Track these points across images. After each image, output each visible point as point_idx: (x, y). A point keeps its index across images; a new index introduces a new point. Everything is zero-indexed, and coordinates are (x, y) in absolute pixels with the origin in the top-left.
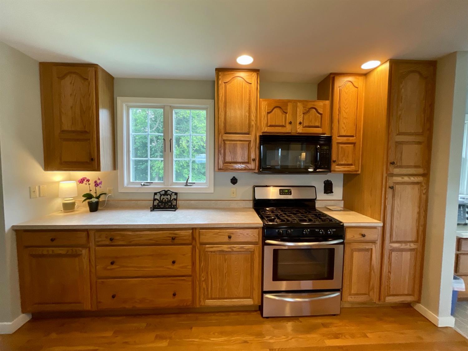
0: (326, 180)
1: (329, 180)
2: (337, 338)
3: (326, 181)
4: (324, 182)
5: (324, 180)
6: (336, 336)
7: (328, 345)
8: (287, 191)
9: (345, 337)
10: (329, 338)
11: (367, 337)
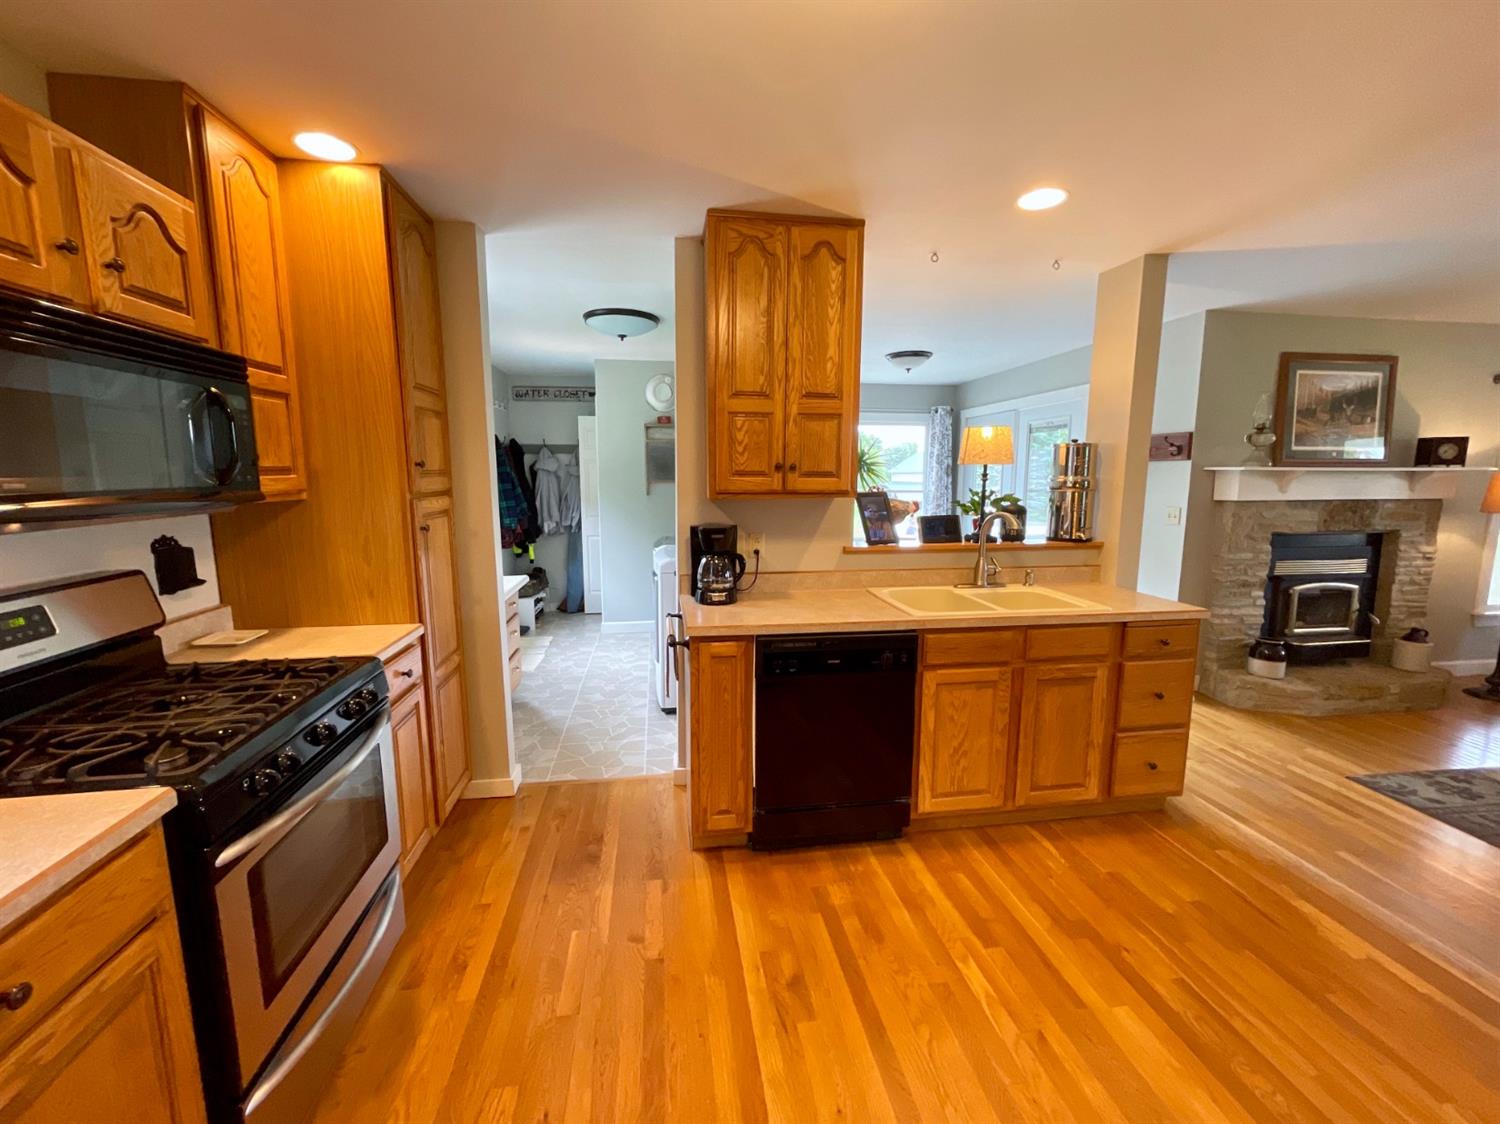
0: (158, 537)
1: (169, 535)
2: (465, 968)
3: (156, 541)
4: (153, 545)
5: (152, 541)
6: (459, 967)
7: (474, 997)
8: (21, 621)
9: (469, 948)
10: (457, 988)
11: (489, 905)
